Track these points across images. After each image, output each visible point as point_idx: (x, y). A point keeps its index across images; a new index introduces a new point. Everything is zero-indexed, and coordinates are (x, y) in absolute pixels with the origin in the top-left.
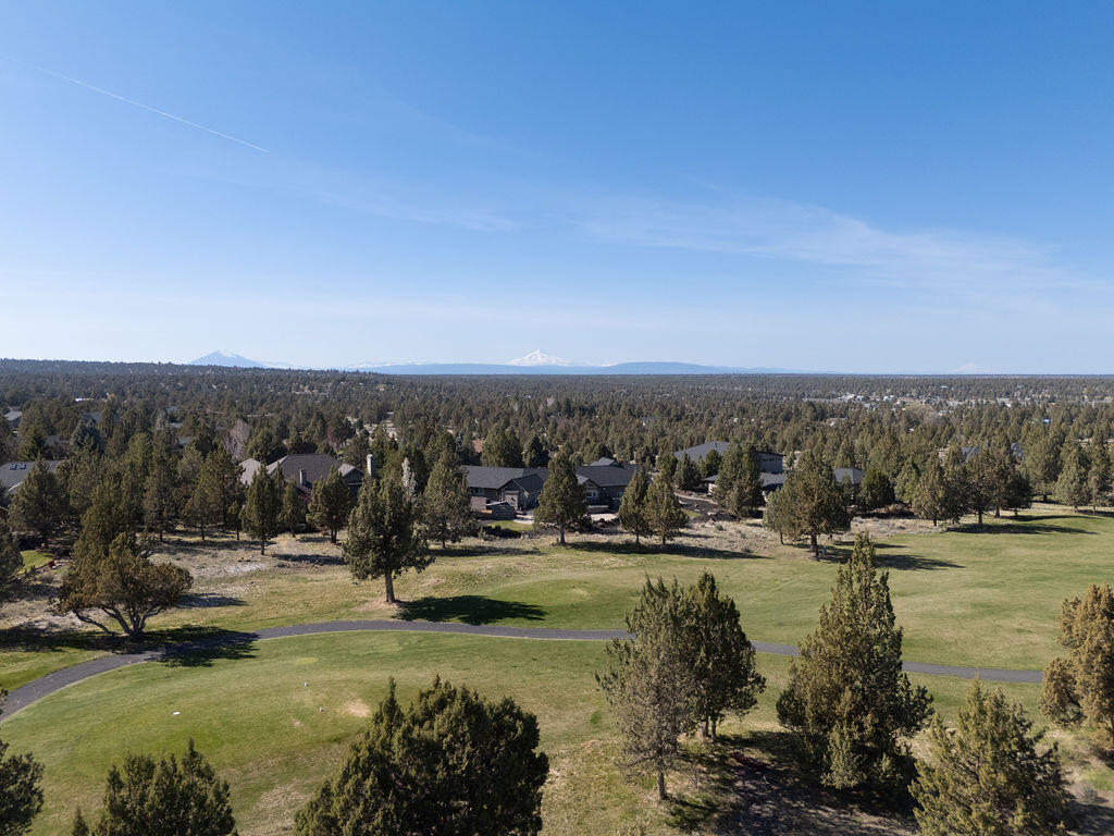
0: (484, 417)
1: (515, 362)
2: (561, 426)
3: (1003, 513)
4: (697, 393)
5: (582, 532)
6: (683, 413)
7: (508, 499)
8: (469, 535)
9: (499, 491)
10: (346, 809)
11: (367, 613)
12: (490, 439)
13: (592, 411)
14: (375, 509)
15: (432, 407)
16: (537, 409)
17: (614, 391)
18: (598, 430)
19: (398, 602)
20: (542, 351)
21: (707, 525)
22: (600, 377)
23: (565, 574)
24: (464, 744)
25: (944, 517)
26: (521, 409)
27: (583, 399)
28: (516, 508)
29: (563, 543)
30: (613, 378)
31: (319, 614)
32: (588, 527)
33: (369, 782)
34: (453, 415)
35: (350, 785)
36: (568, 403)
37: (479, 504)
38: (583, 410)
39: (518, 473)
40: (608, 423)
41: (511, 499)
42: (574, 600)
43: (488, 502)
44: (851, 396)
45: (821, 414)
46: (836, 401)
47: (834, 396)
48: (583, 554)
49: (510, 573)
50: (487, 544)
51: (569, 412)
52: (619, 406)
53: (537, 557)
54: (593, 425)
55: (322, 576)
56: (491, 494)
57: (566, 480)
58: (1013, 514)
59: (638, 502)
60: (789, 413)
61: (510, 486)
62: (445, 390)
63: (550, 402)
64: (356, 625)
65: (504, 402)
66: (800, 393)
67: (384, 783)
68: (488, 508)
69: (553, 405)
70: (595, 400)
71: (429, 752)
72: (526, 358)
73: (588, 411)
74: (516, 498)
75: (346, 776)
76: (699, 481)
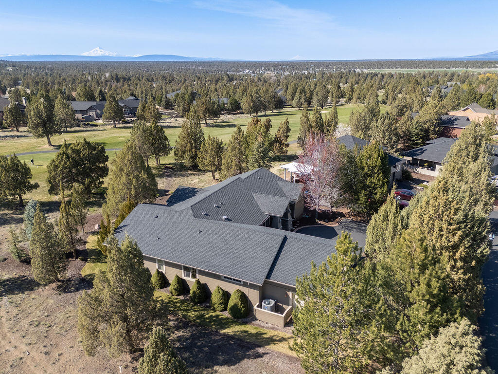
0: (73, 83)
1: (85, 54)
2: (113, 86)
3: (275, 111)
4: (180, 70)
5: (123, 124)
6: (173, 80)
7: (91, 114)
8: (76, 126)
9: (87, 111)
10: (60, 163)
11: (42, 149)
12: (78, 90)
13: (129, 79)
14: (38, 112)
15: (43, 78)
16: (101, 78)
17: (140, 70)
18: (132, 88)
19: (53, 146)
20: (100, 48)
21: (172, 119)
22: (133, 62)
23: (116, 135)
24: (86, 149)
25: (253, 112)
26: (92, 79)
27: (124, 74)
28: (95, 117)
29: (115, 127)
30: (140, 63)
31: (23, 150)
32: (126, 122)
33: (64, 157)
34: (56, 82)
35: (60, 158)
36: (117, 75)
37: (79, 116)
38: (124, 79)
39: (94, 103)
40: (137, 84)
41: (92, 114)
42: (119, 141)
43: (83, 116)
44: (247, 71)
45: (231, 79)
46: (241, 73)
47: (240, 71)
48: (123, 130)
49: (95, 136)
50: (85, 129)
51: (118, 80)
52: (143, 77)
53: (106, 131)
54: (129, 86)
55: (19, 141)
56: (83, 112)
57: (114, 103)
58: (278, 111)
59: (143, 110)
60: (219, 79)
61: (91, 108)
62: (48, 69)
63: (107, 75)
64: (40, 152)
65: (82, 75)
66: (226, 70)
67: (68, 157)
68: (83, 118)
69: (109, 77)
70: (131, 74)
71: (78, 152)
72: (92, 51)
73: (127, 79)
74: (94, 113)
75: (58, 156)
76: (172, 105)
